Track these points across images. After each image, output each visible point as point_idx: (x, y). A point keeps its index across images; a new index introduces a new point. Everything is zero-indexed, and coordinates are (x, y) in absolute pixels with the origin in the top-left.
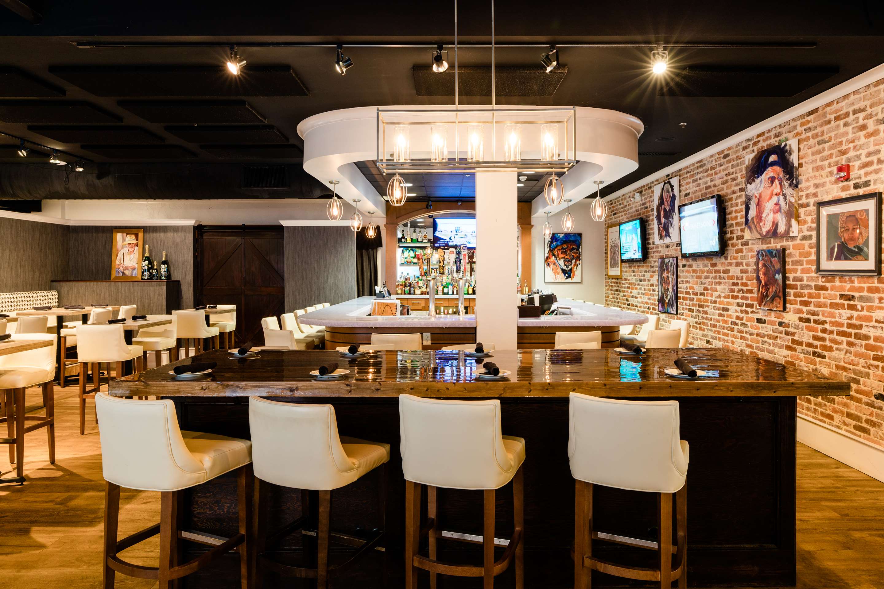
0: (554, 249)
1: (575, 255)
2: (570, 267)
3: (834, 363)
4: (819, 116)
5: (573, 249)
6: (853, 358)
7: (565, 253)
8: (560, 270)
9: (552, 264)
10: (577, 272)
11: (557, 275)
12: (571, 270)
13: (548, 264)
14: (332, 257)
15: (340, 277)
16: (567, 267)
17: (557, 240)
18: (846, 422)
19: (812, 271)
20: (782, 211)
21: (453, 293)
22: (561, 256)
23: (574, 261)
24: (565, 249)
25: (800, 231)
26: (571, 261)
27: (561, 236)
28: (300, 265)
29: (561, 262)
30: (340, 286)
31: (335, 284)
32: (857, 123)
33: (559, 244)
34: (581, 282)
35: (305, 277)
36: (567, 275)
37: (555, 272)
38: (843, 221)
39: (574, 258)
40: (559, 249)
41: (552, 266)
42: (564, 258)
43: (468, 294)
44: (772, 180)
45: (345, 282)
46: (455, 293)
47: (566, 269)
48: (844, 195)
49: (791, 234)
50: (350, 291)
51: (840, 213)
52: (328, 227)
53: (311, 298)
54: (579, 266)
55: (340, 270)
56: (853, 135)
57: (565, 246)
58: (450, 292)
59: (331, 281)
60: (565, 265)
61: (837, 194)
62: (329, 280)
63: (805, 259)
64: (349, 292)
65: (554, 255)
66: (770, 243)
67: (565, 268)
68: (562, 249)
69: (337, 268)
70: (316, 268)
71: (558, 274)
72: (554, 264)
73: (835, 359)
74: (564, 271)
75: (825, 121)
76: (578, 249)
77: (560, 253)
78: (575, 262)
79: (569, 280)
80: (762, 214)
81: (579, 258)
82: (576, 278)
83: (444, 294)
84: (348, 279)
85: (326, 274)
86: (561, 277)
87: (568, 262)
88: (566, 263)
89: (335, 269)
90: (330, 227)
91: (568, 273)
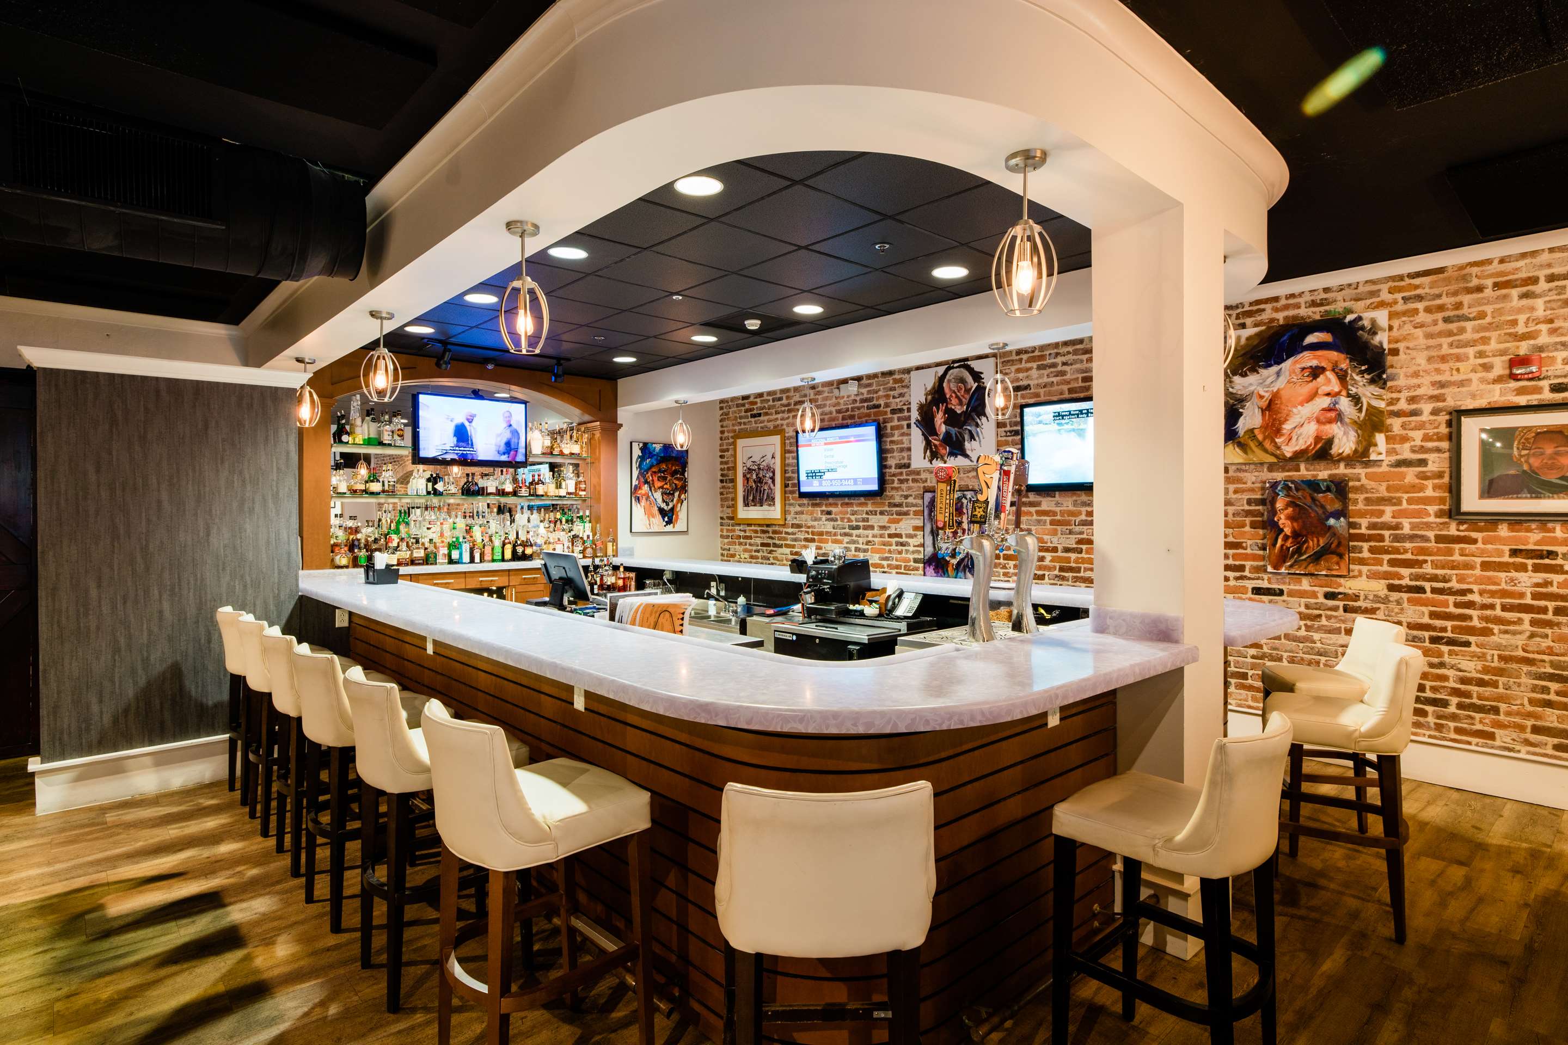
0: (647, 471)
1: (679, 484)
2: (671, 505)
3: (1496, 653)
4: (1444, 279)
5: (675, 472)
6: (1552, 644)
7: (664, 479)
8: (656, 510)
9: (644, 498)
10: (682, 513)
11: (652, 519)
12: (672, 510)
13: (638, 499)
14: (224, 474)
15: (248, 527)
16: (668, 505)
17: (651, 455)
18: (1531, 739)
19: (1430, 515)
20: (1347, 420)
21: (472, 560)
22: (658, 484)
23: (677, 494)
24: (663, 472)
25: (1390, 452)
26: (673, 494)
27: (658, 447)
28: (104, 494)
29: (658, 495)
30: (250, 556)
31: (234, 547)
32: (1559, 294)
33: (655, 463)
34: (685, 533)
35: (122, 531)
36: (666, 519)
37: (649, 514)
38: (1527, 439)
39: (676, 489)
40: (655, 472)
41: (643, 502)
42: (662, 487)
43: (503, 560)
44: (1316, 372)
45: (268, 543)
46: (477, 559)
47: (666, 508)
48: (1522, 400)
49: (1373, 457)
50: (284, 569)
51: (1517, 428)
52: (210, 384)
53: (147, 592)
54: (685, 502)
55: (252, 510)
56: (1549, 312)
57: (664, 466)
58: (466, 558)
59: (220, 540)
60: (664, 501)
61: (1503, 399)
62: (214, 540)
63: (1406, 496)
64: (280, 572)
65: (646, 482)
66: (1298, 470)
67: (663, 506)
68: (660, 471)
69: (242, 502)
70: (166, 504)
71: (653, 517)
72: (648, 498)
73: (1498, 647)
74: (661, 511)
75: (1466, 288)
76: (683, 474)
77: (655, 479)
78: (679, 496)
79: (669, 528)
80: (1282, 423)
81: (684, 489)
82: (680, 525)
83: (451, 562)
84: (278, 534)
85: (201, 523)
86: (658, 523)
87: (668, 494)
88: (665, 497)
89: (235, 505)
90: (218, 384)
91: (668, 515)
